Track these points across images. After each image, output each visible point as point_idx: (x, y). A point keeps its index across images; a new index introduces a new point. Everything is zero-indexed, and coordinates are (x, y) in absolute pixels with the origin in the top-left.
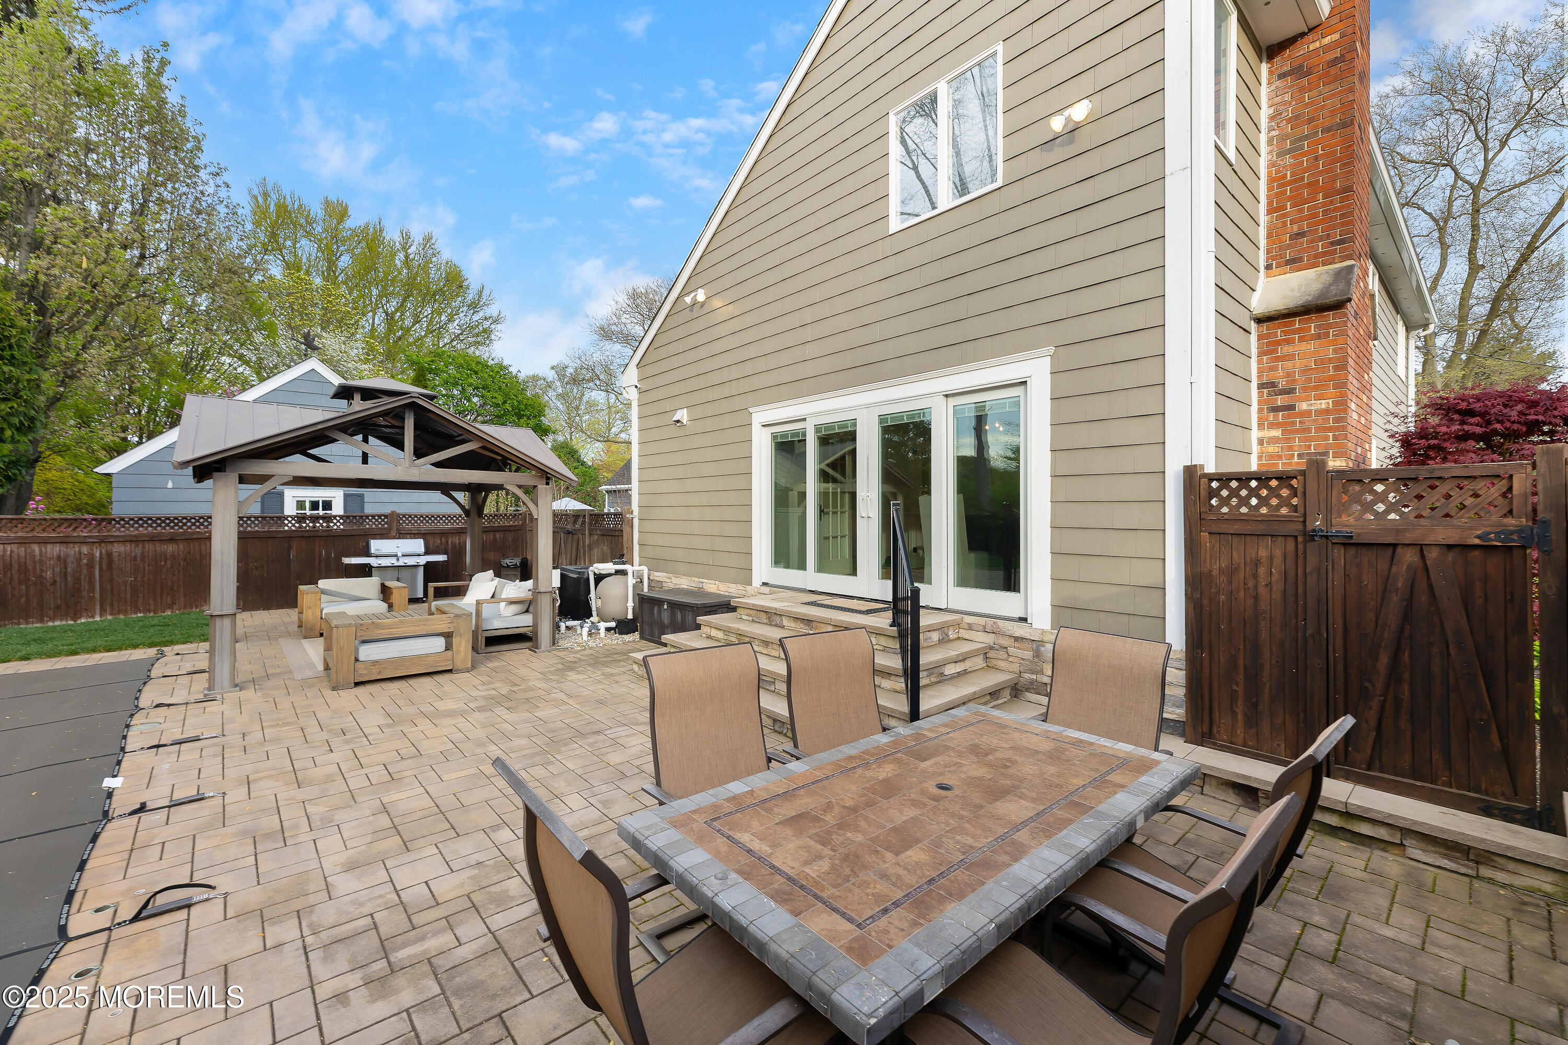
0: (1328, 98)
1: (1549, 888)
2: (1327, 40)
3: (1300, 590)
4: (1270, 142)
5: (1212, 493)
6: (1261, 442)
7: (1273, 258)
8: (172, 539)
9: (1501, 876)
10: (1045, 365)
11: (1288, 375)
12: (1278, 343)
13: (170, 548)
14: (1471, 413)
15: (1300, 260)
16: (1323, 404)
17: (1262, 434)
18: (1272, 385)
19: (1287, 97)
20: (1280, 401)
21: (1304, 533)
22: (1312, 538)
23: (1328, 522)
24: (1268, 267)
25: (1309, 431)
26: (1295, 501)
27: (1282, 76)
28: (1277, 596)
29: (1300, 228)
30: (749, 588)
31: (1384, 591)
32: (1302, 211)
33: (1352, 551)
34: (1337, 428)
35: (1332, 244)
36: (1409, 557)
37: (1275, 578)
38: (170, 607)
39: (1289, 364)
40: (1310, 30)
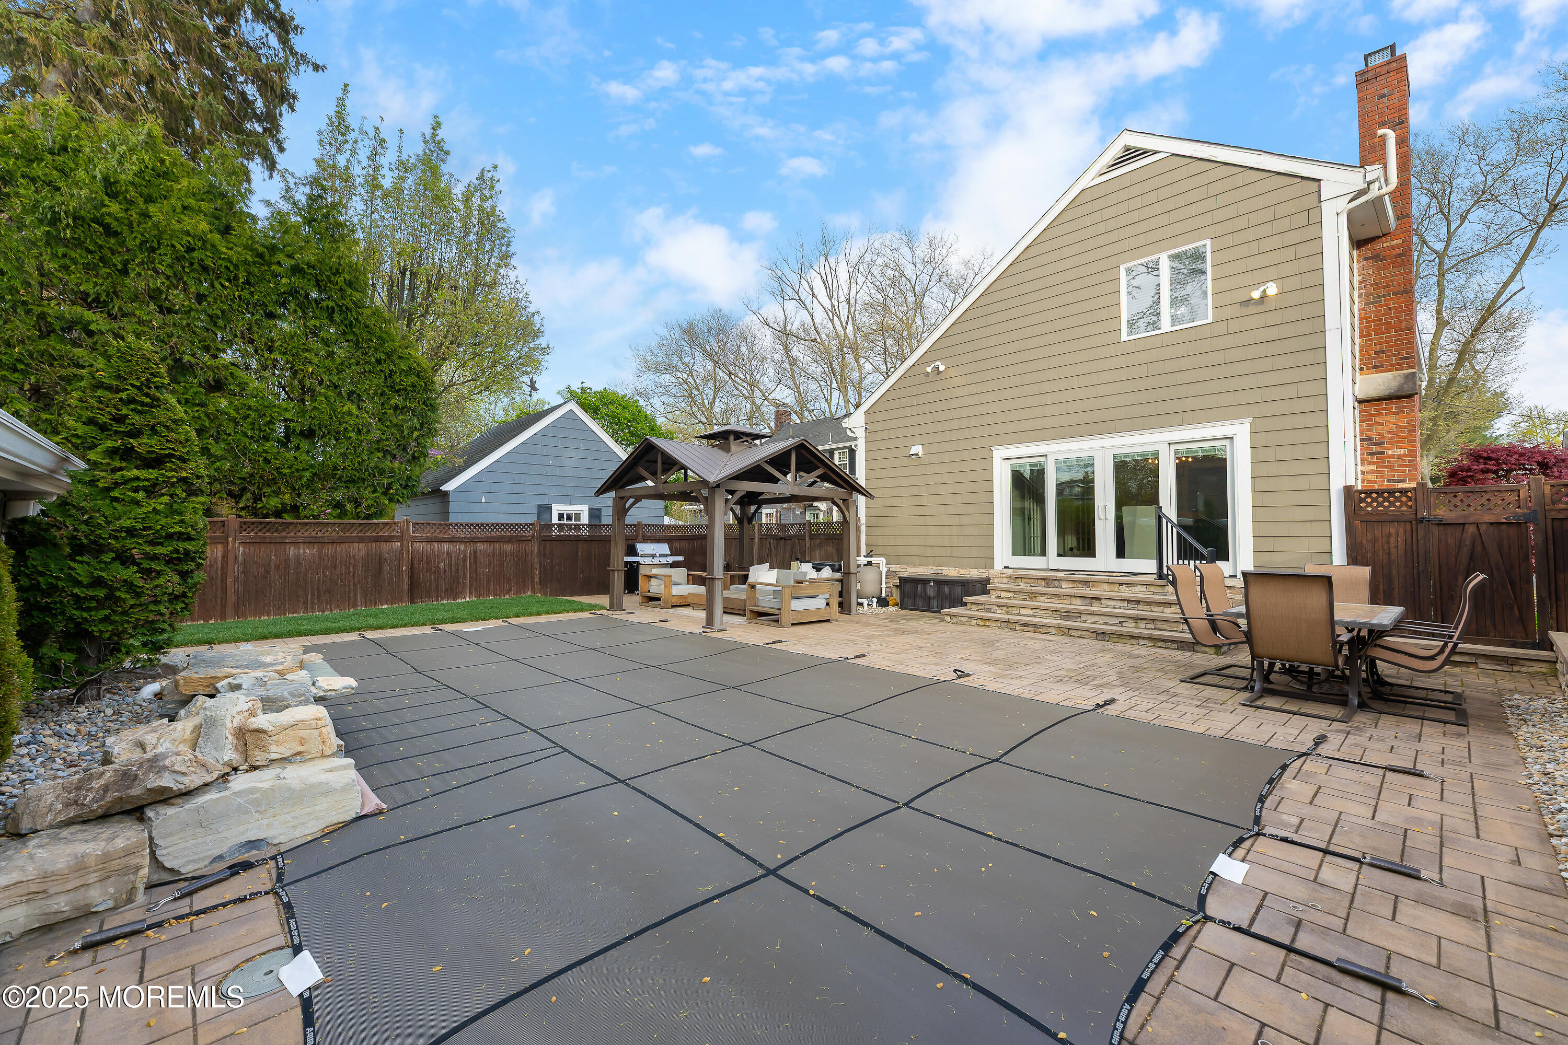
0: (1397, 275)
1: (1544, 670)
2: (1394, 242)
3: (1415, 548)
4: (1360, 296)
5: (1362, 500)
6: (1363, 473)
7: (1364, 364)
8: (510, 540)
9: (1523, 669)
10: (1247, 428)
11: (1380, 434)
12: (1373, 415)
13: (508, 547)
14: (1490, 459)
15: (1382, 366)
16: (1402, 452)
17: (1363, 468)
18: (1370, 439)
19: (1370, 272)
20: (1374, 449)
21: (1416, 519)
22: (1422, 522)
23: (1429, 513)
24: (1361, 369)
25: (1394, 466)
26: (1410, 503)
27: (1366, 259)
28: (1401, 552)
29: (1381, 348)
30: (991, 571)
31: (1460, 546)
32: (1382, 338)
33: (1442, 528)
34: (1411, 466)
35: (1402, 359)
36: (1471, 529)
37: (1399, 543)
38: (508, 592)
39: (1380, 427)
40: (1384, 235)
